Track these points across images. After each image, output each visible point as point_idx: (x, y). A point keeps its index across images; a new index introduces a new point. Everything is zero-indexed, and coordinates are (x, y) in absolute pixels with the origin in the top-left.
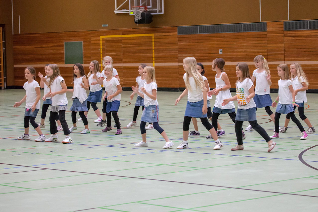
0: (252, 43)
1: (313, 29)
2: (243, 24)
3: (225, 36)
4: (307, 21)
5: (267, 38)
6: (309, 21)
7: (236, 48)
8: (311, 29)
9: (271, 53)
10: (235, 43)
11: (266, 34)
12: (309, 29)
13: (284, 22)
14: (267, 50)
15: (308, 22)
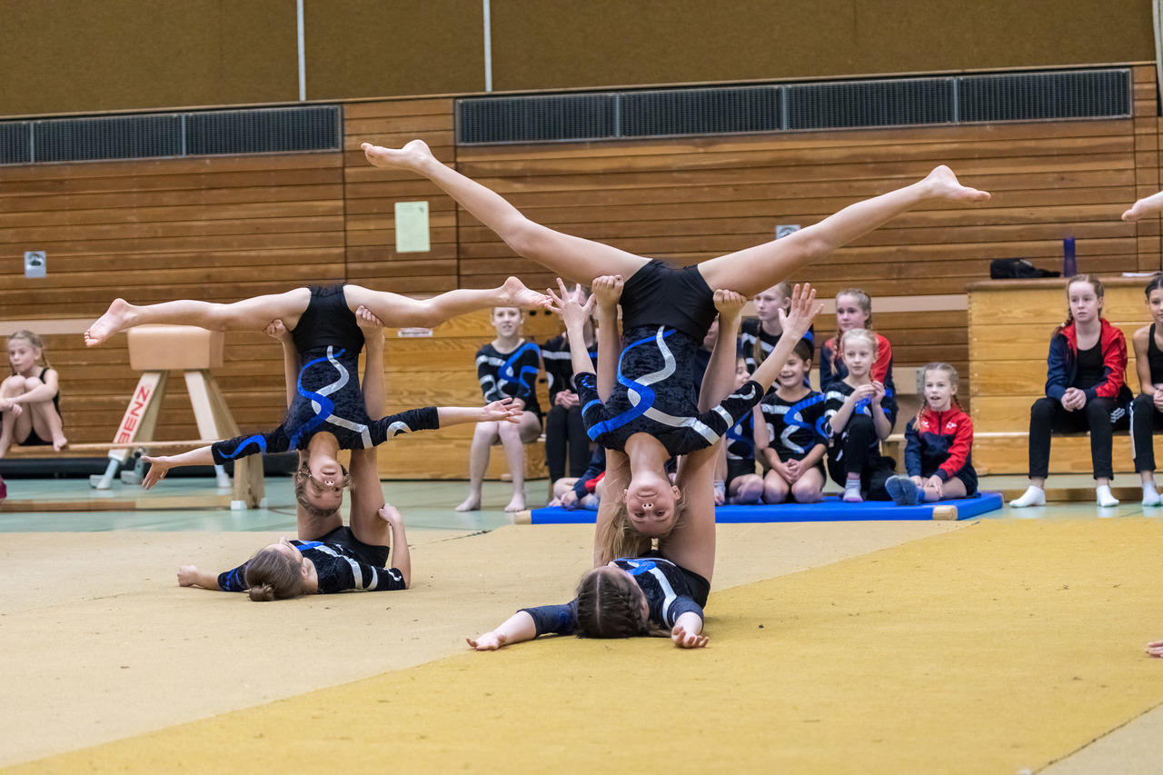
0: (242, 214)
1: (648, 137)
2: (184, 115)
3: (61, 182)
4: (610, 94)
5: (348, 186)
6: (623, 94)
7: (137, 241)
8: (633, 138)
9: (371, 266)
10: (134, 219)
11: (339, 163)
12: (624, 138)
13: (461, 101)
14: (346, 252)
15: (612, 99)
